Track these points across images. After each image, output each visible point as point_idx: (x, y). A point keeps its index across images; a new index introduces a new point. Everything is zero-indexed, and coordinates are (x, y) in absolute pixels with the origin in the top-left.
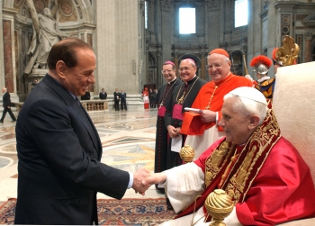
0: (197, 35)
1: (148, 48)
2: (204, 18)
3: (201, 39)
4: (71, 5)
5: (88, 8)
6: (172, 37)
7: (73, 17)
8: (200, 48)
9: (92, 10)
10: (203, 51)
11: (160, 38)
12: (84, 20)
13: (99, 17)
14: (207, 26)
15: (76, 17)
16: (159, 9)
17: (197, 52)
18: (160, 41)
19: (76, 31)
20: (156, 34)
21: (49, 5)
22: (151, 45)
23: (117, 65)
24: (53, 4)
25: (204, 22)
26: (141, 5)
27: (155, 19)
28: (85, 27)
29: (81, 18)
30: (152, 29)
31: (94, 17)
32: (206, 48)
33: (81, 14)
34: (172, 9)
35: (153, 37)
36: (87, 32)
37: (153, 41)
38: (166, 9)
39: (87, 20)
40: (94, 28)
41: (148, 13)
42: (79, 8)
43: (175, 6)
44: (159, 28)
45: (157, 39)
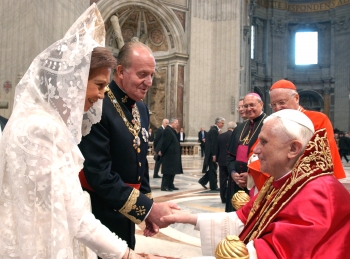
0: (319, 66)
1: (253, 83)
2: (330, 44)
3: (325, 71)
4: (161, 33)
5: (181, 36)
6: (285, 69)
7: (163, 47)
8: (323, 82)
9: (185, 39)
10: (327, 86)
11: (269, 70)
12: (175, 50)
13: (193, 46)
14: (333, 54)
15: (167, 46)
16: (268, 35)
17: (318, 88)
18: (269, 74)
19: (166, 63)
20: (265, 66)
21: (138, 34)
22: (258, 79)
23: (213, 102)
24: (143, 32)
25: (330, 50)
26: (246, 31)
27: (264, 47)
28: (177, 57)
29: (173, 47)
30: (261, 58)
31: (187, 47)
32: (331, 82)
33: (172, 42)
34: (286, 35)
35: (261, 69)
36: (179, 63)
37: (261, 73)
38: (278, 34)
39: (179, 49)
40: (187, 59)
41: (255, 41)
42: (170, 36)
43: (290, 30)
44: (268, 57)
45: (265, 71)
